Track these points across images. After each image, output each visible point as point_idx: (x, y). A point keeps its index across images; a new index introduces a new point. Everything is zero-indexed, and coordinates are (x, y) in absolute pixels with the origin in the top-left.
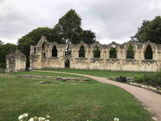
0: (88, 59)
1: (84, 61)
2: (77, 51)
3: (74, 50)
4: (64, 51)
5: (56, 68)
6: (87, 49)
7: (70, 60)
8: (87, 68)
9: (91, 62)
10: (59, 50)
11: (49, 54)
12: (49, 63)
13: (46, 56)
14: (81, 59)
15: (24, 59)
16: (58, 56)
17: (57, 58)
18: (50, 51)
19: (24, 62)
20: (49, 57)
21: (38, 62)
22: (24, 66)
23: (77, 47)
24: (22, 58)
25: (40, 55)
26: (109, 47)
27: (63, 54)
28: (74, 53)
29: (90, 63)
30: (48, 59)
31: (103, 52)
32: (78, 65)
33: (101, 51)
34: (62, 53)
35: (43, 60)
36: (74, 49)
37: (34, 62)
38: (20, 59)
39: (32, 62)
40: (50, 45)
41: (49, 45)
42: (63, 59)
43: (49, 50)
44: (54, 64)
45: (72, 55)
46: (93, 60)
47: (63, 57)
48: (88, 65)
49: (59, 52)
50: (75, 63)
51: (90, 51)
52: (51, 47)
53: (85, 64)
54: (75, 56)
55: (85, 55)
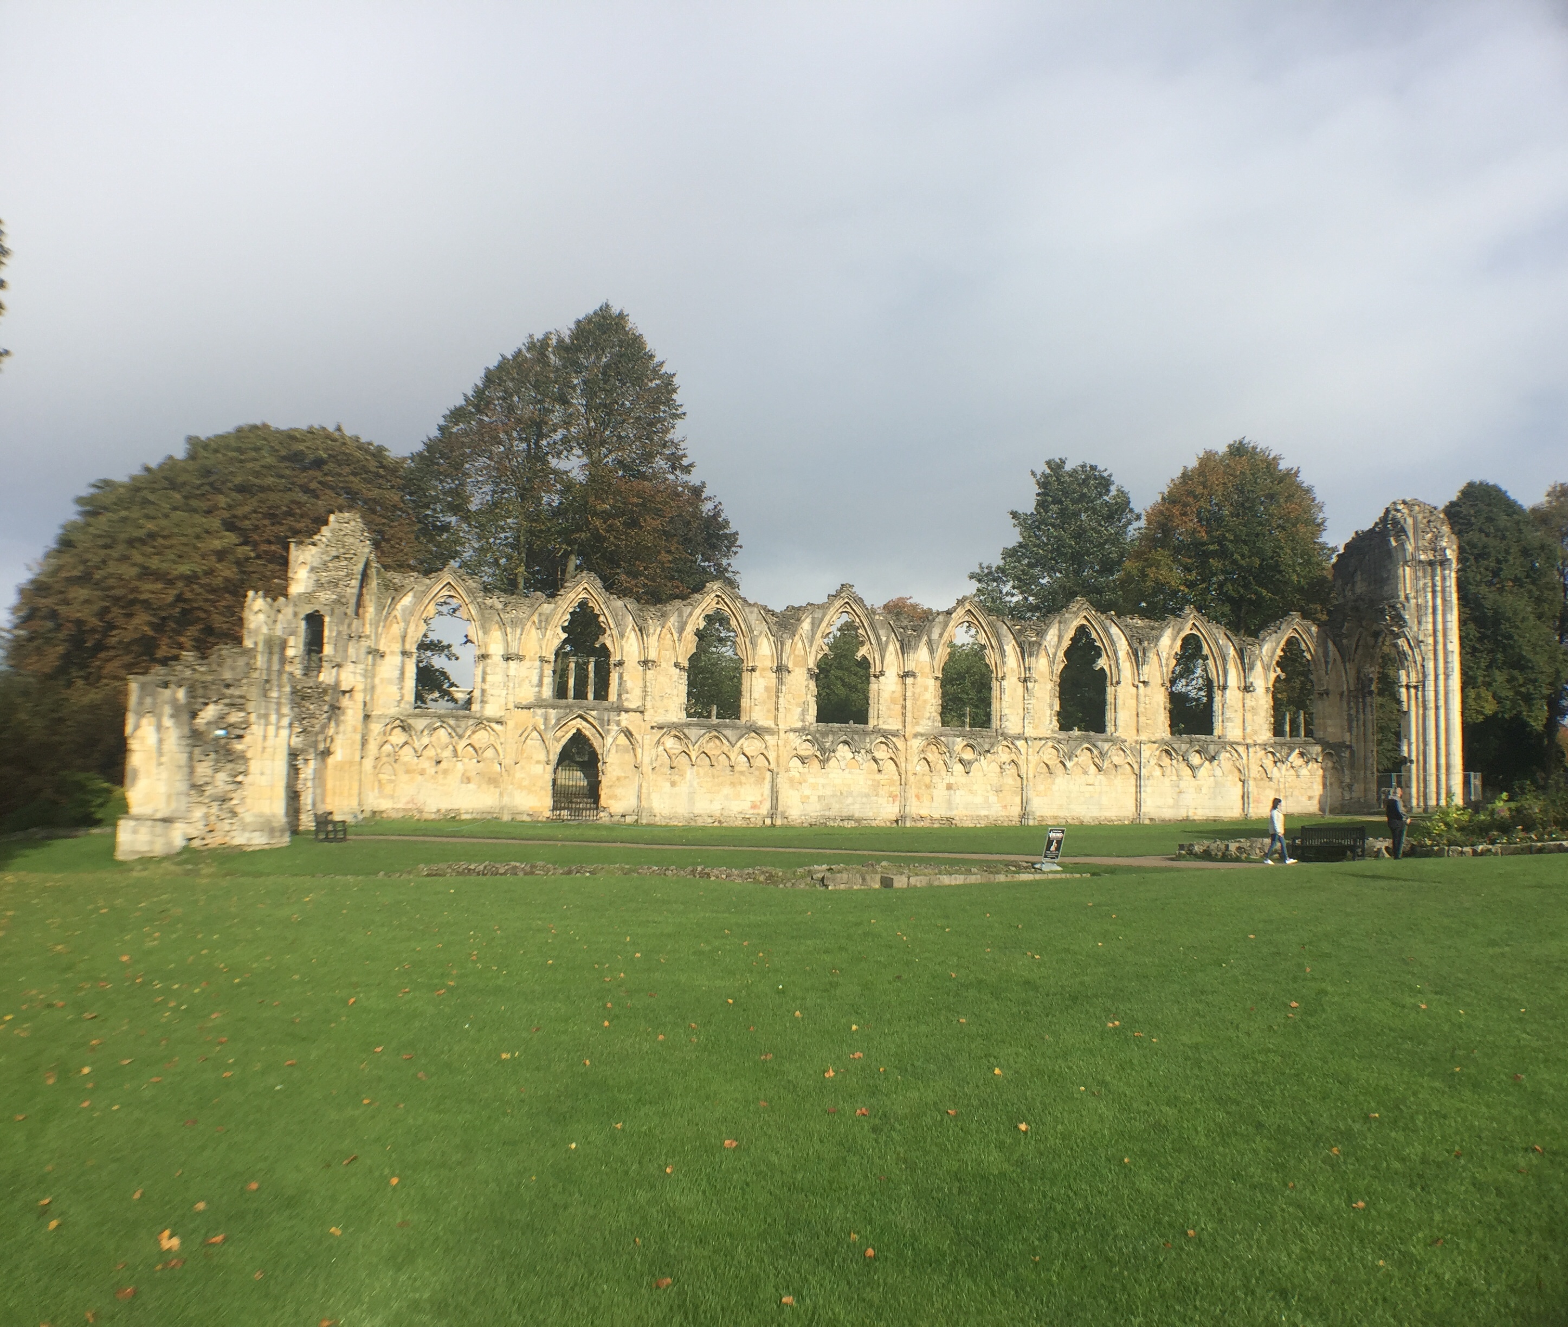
0: (773, 732)
1: (741, 753)
2: (676, 665)
3: (650, 654)
4: (542, 660)
6: (768, 648)
7: (608, 742)
8: (764, 809)
9: (802, 758)
10: (494, 649)
11: (391, 681)
12: (388, 768)
14: (713, 735)
16: (484, 702)
17: (480, 724)
18: (404, 654)
20: (394, 711)
23: (673, 622)
26: (941, 635)
27: (540, 684)
28: (648, 674)
29: (788, 769)
30: (378, 727)
31: (892, 673)
32: (683, 788)
33: (875, 668)
34: (529, 670)
40: (407, 601)
41: (398, 592)
42: (535, 728)
43: (397, 647)
44: (440, 776)
45: (624, 696)
46: (817, 740)
47: (535, 714)
48: (772, 781)
49: (499, 670)
50: (654, 769)
51: (790, 665)
52: (412, 613)
53: (742, 773)
54: (653, 706)
55: (746, 702)
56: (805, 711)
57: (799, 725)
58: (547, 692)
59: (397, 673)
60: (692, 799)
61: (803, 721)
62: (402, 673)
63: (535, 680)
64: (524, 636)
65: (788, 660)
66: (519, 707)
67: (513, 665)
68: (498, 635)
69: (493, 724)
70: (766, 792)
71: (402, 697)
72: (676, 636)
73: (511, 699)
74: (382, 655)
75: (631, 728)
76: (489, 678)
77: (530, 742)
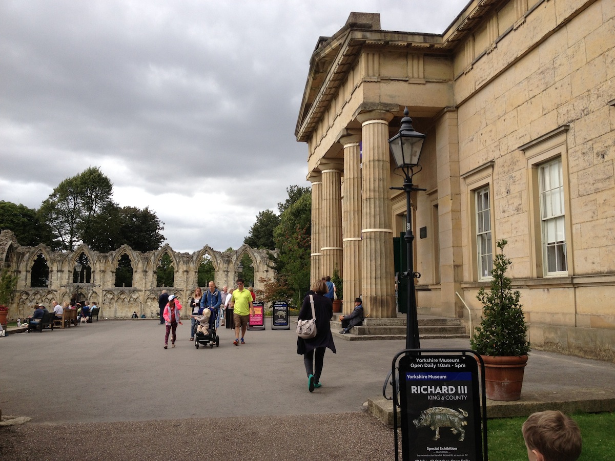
0: (141, 291)
1: (131, 297)
2: (111, 271)
3: (102, 269)
4: (69, 271)
6: (140, 265)
7: (89, 295)
9: (150, 299)
10: (55, 269)
14: (122, 293)
16: (51, 285)
17: (49, 292)
18: (27, 271)
20: (23, 289)
23: (110, 259)
26: (197, 258)
27: (69, 279)
28: (102, 275)
29: (146, 302)
30: (18, 294)
31: (181, 271)
32: (113, 309)
33: (176, 270)
34: (66, 275)
36: (103, 264)
40: (27, 255)
41: (23, 254)
42: (66, 293)
43: (24, 269)
45: (95, 282)
46: (155, 293)
47: (67, 288)
48: (141, 306)
49: (56, 275)
50: (104, 303)
51: (147, 270)
52: (29, 259)
53: (132, 304)
54: (103, 284)
55: (134, 282)
56: (152, 284)
58: (71, 281)
59: (25, 277)
60: (116, 312)
61: (151, 287)
62: (26, 277)
63: (67, 278)
64: (63, 264)
65: (146, 268)
66: (61, 286)
67: (59, 274)
68: (55, 264)
69: (54, 292)
70: (139, 309)
71: (26, 284)
72: (111, 262)
73: (59, 284)
74: (20, 272)
75: (96, 291)
76: (53, 277)
77: (65, 297)
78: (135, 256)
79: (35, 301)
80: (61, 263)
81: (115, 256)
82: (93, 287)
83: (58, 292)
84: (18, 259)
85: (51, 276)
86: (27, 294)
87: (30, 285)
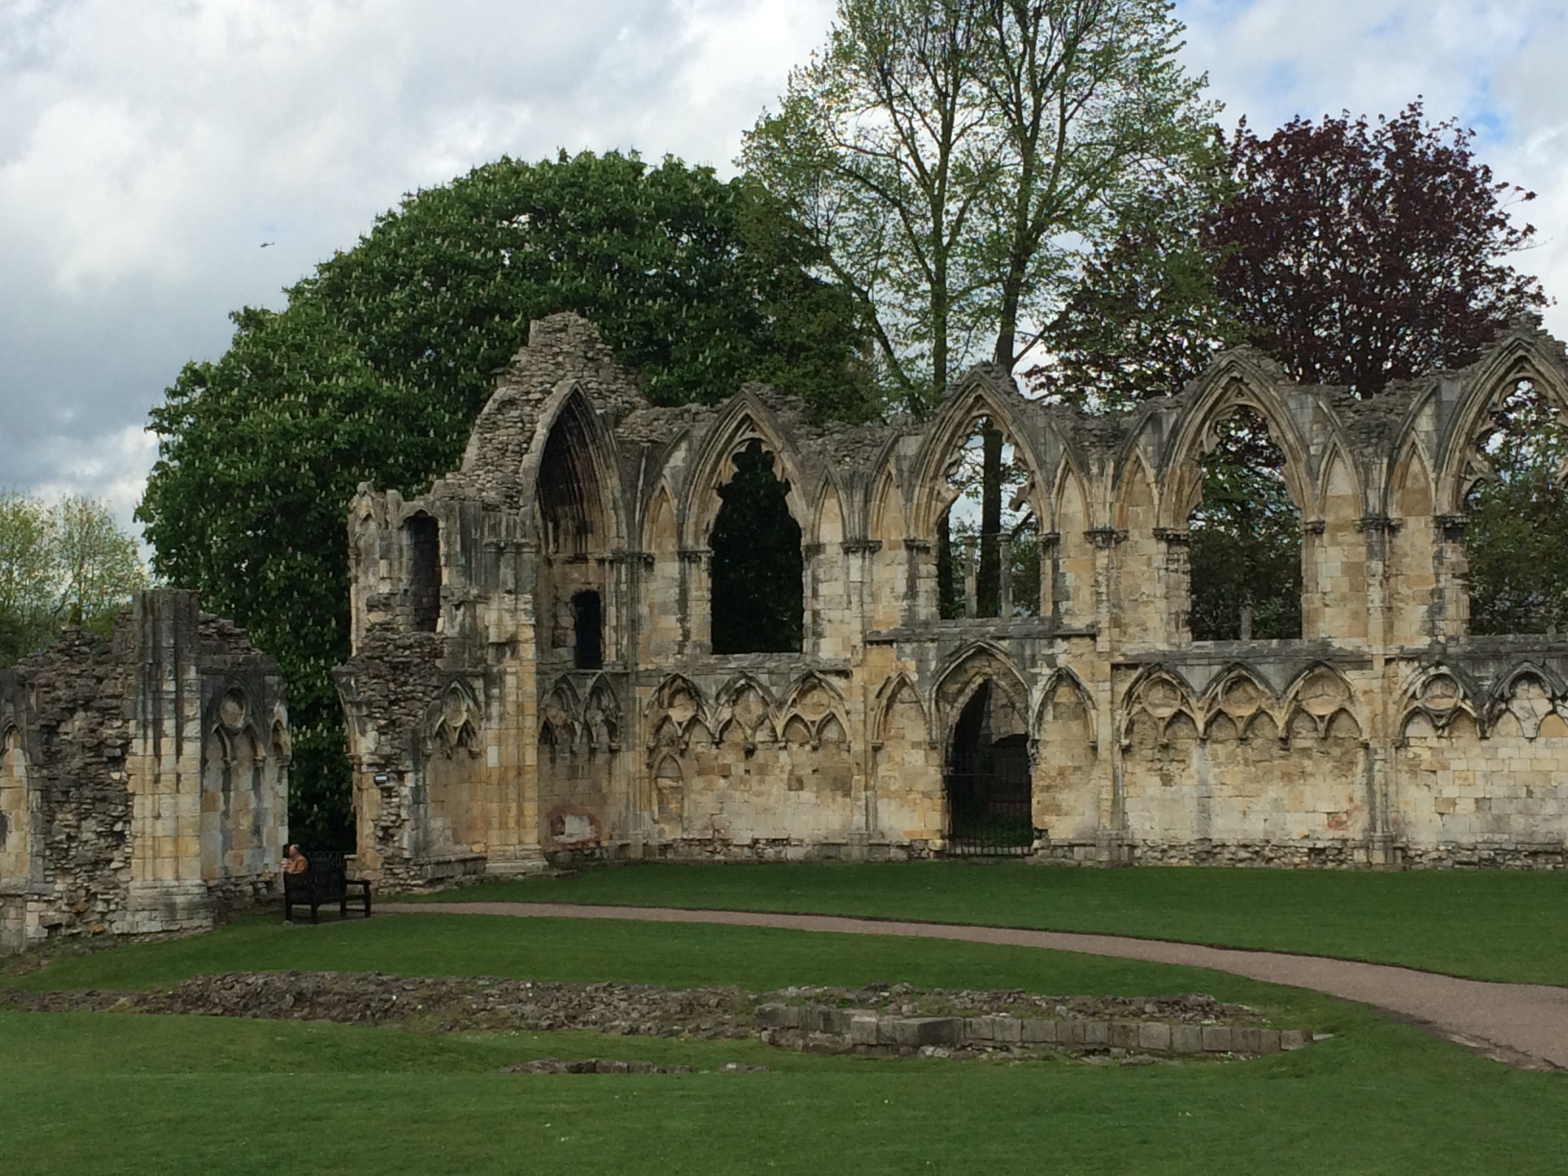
0: (1361, 662)
1: (1299, 711)
2: (1160, 534)
3: (1103, 519)
4: (910, 545)
5: (792, 853)
6: (1344, 482)
7: (1037, 696)
8: (1355, 831)
9: (1433, 717)
10: (830, 533)
11: (664, 609)
12: (669, 768)
13: (610, 654)
14: (1239, 677)
15: (262, 711)
16: (818, 635)
18: (686, 556)
19: (258, 772)
20: (669, 663)
21: (492, 757)
22: (257, 831)
24: (231, 706)
25: (511, 644)
27: (912, 593)
28: (1102, 559)
29: (1402, 744)
30: (645, 695)
32: (1185, 788)
34: (890, 570)
35: (558, 716)
36: (1103, 491)
37: (419, 759)
38: (192, 729)
39: (384, 763)
40: (679, 458)
42: (903, 680)
43: (671, 546)
44: (754, 779)
45: (1063, 606)
46: (1462, 674)
47: (901, 651)
48: (1369, 769)
49: (837, 572)
50: (1126, 751)
51: (1394, 514)
52: (689, 480)
53: (1305, 752)
54: (1116, 622)
55: (1309, 601)
56: (1436, 611)
57: (1424, 642)
58: (926, 607)
59: (674, 592)
60: (1205, 811)
61: (1431, 633)
62: (684, 593)
63: (901, 586)
64: (874, 504)
65: (1385, 505)
66: (873, 641)
67: (855, 561)
68: (831, 504)
69: (835, 680)
70: (1360, 792)
71: (686, 635)
72: (1151, 473)
73: (857, 626)
74: (649, 562)
75: (1075, 669)
76: (823, 589)
77: (898, 707)
78: (1306, 418)
79: (735, 736)
80: (859, 497)
81: (1175, 432)
82: (1051, 639)
83: (858, 676)
84: (628, 484)
85: (816, 580)
86: (693, 693)
87: (707, 640)
